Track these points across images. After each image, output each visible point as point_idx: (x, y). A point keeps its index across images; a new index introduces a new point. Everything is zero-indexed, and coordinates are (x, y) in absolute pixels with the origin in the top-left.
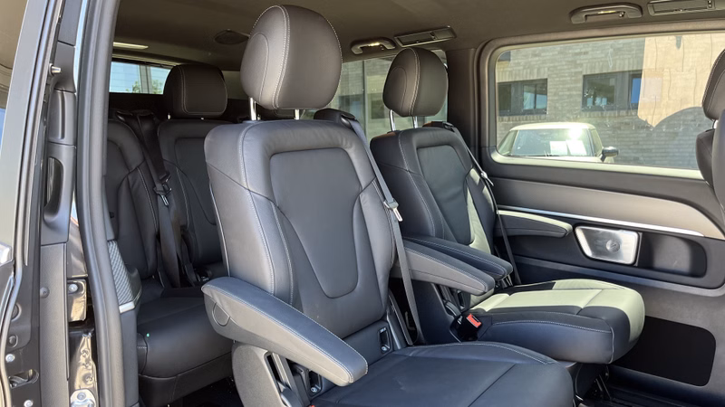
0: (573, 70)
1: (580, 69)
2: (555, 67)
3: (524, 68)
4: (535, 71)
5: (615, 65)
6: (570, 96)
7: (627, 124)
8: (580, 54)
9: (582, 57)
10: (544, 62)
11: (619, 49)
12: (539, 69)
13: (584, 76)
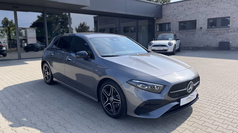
0: (176, 20)
2: (172, 20)
3: (166, 20)
6: (176, 27)
9: (178, 17)
10: (170, 18)
13: (179, 22)
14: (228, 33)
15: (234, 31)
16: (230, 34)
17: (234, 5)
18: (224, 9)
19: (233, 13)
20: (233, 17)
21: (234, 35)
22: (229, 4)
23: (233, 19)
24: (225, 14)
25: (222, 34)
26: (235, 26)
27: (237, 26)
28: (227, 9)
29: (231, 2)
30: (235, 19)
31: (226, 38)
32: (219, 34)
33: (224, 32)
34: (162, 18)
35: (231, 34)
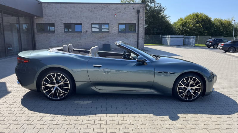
0: (61, 22)
1: (63, 22)
2: (56, 21)
3: (48, 20)
4: (51, 21)
5: (71, 22)
6: (61, 28)
7: (75, 36)
8: (62, 18)
9: (63, 19)
10: (53, 19)
11: (71, 18)
12: (52, 21)
13: (64, 24)
15: (113, 36)
16: (110, 38)
17: (112, 14)
21: (113, 39)
23: (111, 26)
24: (105, 21)
25: (104, 38)
27: (114, 31)
28: (106, 17)
29: (109, 11)
31: (108, 41)
33: (106, 36)
34: (43, 17)
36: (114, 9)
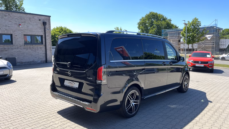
14: (12, 49)
15: (17, 48)
17: (15, 24)
18: (6, 26)
19: (14, 31)
20: (15, 35)
21: (18, 52)
22: (11, 22)
23: (15, 37)
24: (7, 31)
25: (7, 51)
26: (18, 43)
27: (19, 43)
28: (8, 27)
29: (12, 20)
30: (17, 37)
31: (11, 54)
32: (3, 51)
33: (9, 49)
35: (15, 50)
36: (17, 19)
